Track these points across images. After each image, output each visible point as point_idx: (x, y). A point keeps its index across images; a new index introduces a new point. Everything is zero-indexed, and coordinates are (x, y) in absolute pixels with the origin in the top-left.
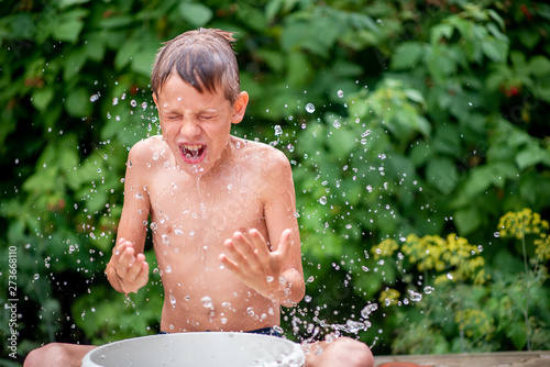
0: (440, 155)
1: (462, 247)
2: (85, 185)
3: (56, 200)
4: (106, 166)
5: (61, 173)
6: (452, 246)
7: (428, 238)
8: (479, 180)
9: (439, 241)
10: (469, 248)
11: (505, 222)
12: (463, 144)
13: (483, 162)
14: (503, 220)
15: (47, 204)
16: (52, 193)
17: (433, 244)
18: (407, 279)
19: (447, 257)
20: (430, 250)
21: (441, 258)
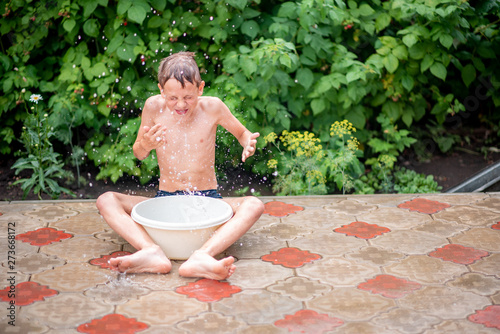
1: (311, 139)
6: (306, 139)
7: (294, 133)
8: (326, 84)
9: (300, 136)
10: (314, 140)
11: (334, 127)
12: (318, 59)
13: (327, 73)
16: (76, 83)
17: (296, 136)
18: (282, 153)
19: (303, 145)
20: (295, 140)
21: (300, 146)
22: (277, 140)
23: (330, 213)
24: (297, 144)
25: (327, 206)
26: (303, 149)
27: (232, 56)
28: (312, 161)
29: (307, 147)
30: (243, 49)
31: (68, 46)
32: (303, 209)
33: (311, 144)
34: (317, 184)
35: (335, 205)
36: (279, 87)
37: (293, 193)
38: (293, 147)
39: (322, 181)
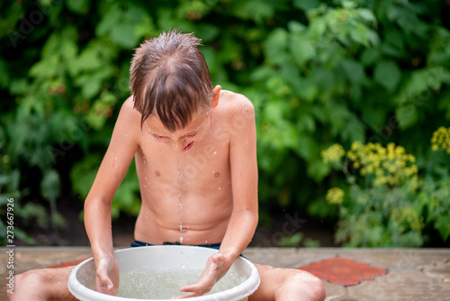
0: (386, 57)
1: (399, 156)
2: (82, 73)
3: (58, 85)
4: (100, 56)
5: (62, 59)
6: (391, 156)
7: (371, 146)
9: (381, 151)
10: (405, 157)
11: (438, 137)
12: (407, 47)
13: (423, 65)
14: (436, 134)
15: (50, 89)
17: (375, 152)
18: (351, 179)
19: (386, 165)
20: (372, 157)
21: (381, 166)
22: (344, 158)
23: (435, 281)
24: (377, 164)
25: (428, 268)
26: (386, 172)
27: (279, 37)
28: (400, 193)
29: (392, 169)
30: (296, 27)
31: (51, 31)
32: (387, 272)
33: (399, 163)
34: (408, 230)
35: (441, 265)
36: (348, 83)
37: (369, 245)
38: (369, 169)
39: (417, 225)
